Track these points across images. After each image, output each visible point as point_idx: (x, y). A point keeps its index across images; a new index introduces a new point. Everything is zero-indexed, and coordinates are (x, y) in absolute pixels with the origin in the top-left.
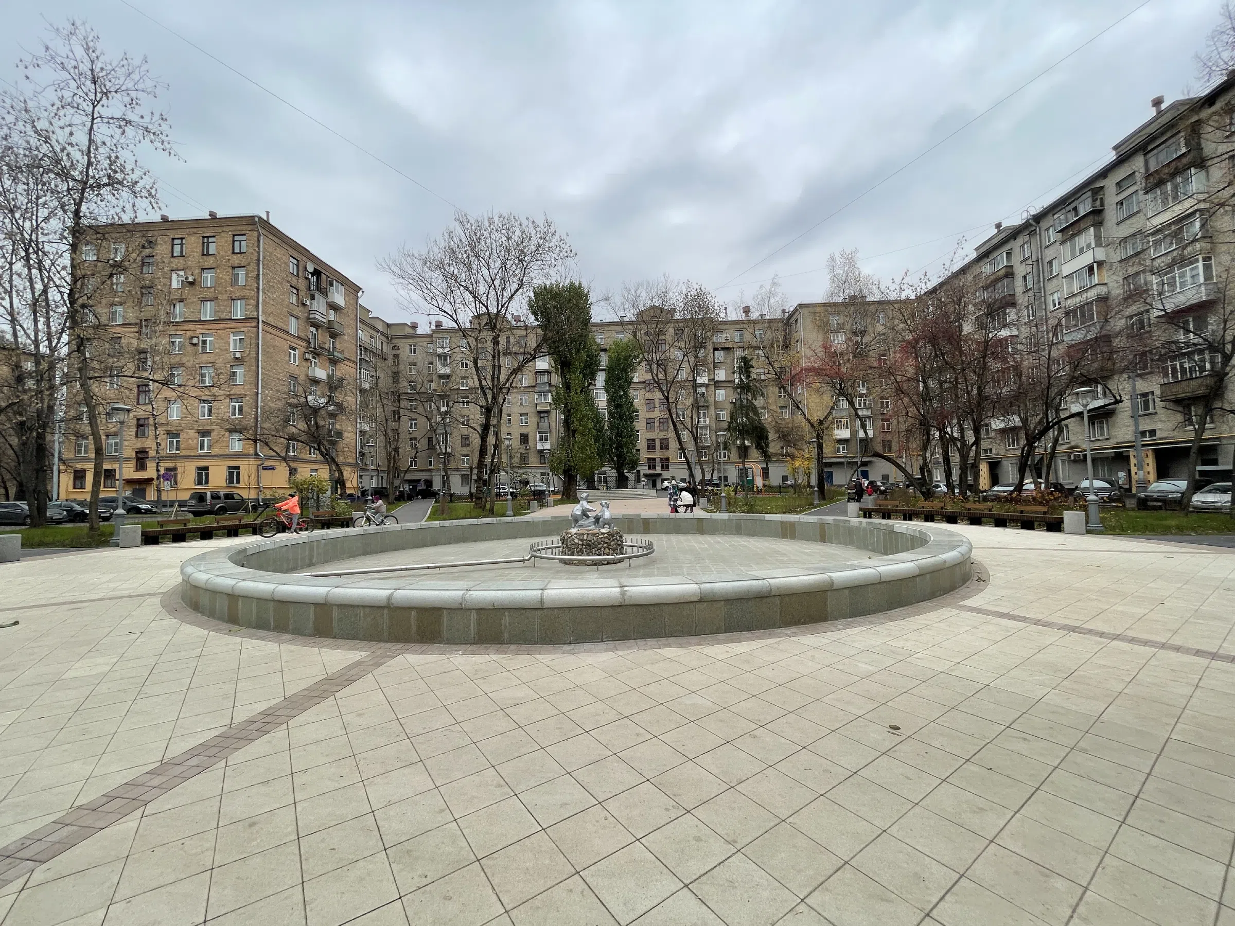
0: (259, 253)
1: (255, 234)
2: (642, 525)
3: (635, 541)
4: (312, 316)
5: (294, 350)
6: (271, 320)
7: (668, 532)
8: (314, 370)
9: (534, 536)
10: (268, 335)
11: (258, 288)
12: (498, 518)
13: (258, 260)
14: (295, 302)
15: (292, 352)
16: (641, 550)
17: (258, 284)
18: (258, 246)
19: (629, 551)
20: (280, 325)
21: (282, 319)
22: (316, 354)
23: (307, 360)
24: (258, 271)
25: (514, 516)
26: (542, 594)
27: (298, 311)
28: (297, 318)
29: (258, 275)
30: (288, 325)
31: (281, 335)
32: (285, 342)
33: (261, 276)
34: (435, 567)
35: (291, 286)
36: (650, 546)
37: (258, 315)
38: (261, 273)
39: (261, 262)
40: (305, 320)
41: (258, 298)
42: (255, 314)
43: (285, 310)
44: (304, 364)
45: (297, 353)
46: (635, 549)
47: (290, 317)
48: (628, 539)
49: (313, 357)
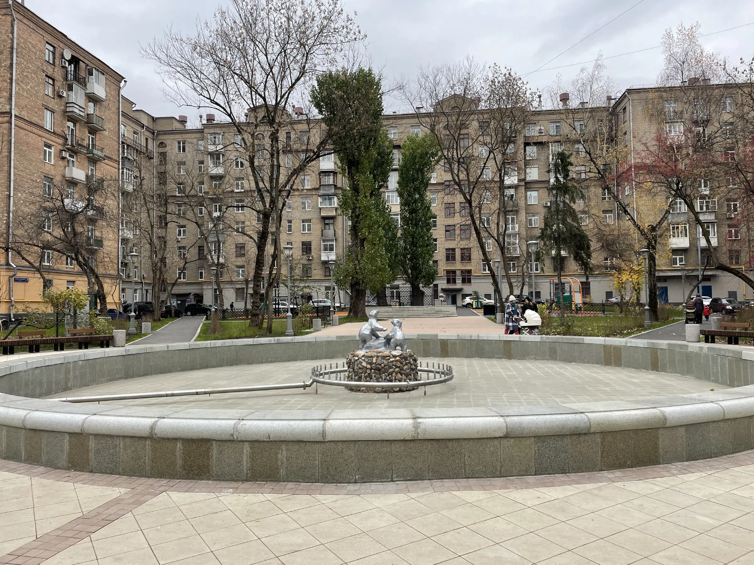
0: (12, 40)
1: (9, 19)
2: (439, 347)
3: (430, 365)
4: (68, 109)
5: (49, 147)
6: (24, 114)
7: (469, 356)
8: (71, 171)
9: (316, 359)
10: (22, 131)
11: (11, 79)
12: (276, 338)
13: (12, 48)
14: (50, 94)
15: (48, 150)
16: (438, 376)
17: (12, 74)
18: (12, 33)
19: (423, 377)
20: (35, 120)
21: (36, 113)
22: (74, 152)
23: (63, 158)
24: (12, 59)
25: (295, 335)
26: (324, 426)
27: (54, 104)
28: (53, 112)
29: (11, 64)
30: (43, 120)
31: (35, 130)
32: (40, 139)
33: (14, 66)
34: (205, 393)
35: (47, 76)
36: (448, 372)
37: (11, 109)
38: (15, 61)
39: (15, 51)
40: (61, 113)
41: (11, 90)
42: (8, 107)
43: (40, 103)
44: (61, 163)
45: (52, 151)
46: (431, 375)
47: (45, 111)
48: (423, 363)
49: (70, 156)
